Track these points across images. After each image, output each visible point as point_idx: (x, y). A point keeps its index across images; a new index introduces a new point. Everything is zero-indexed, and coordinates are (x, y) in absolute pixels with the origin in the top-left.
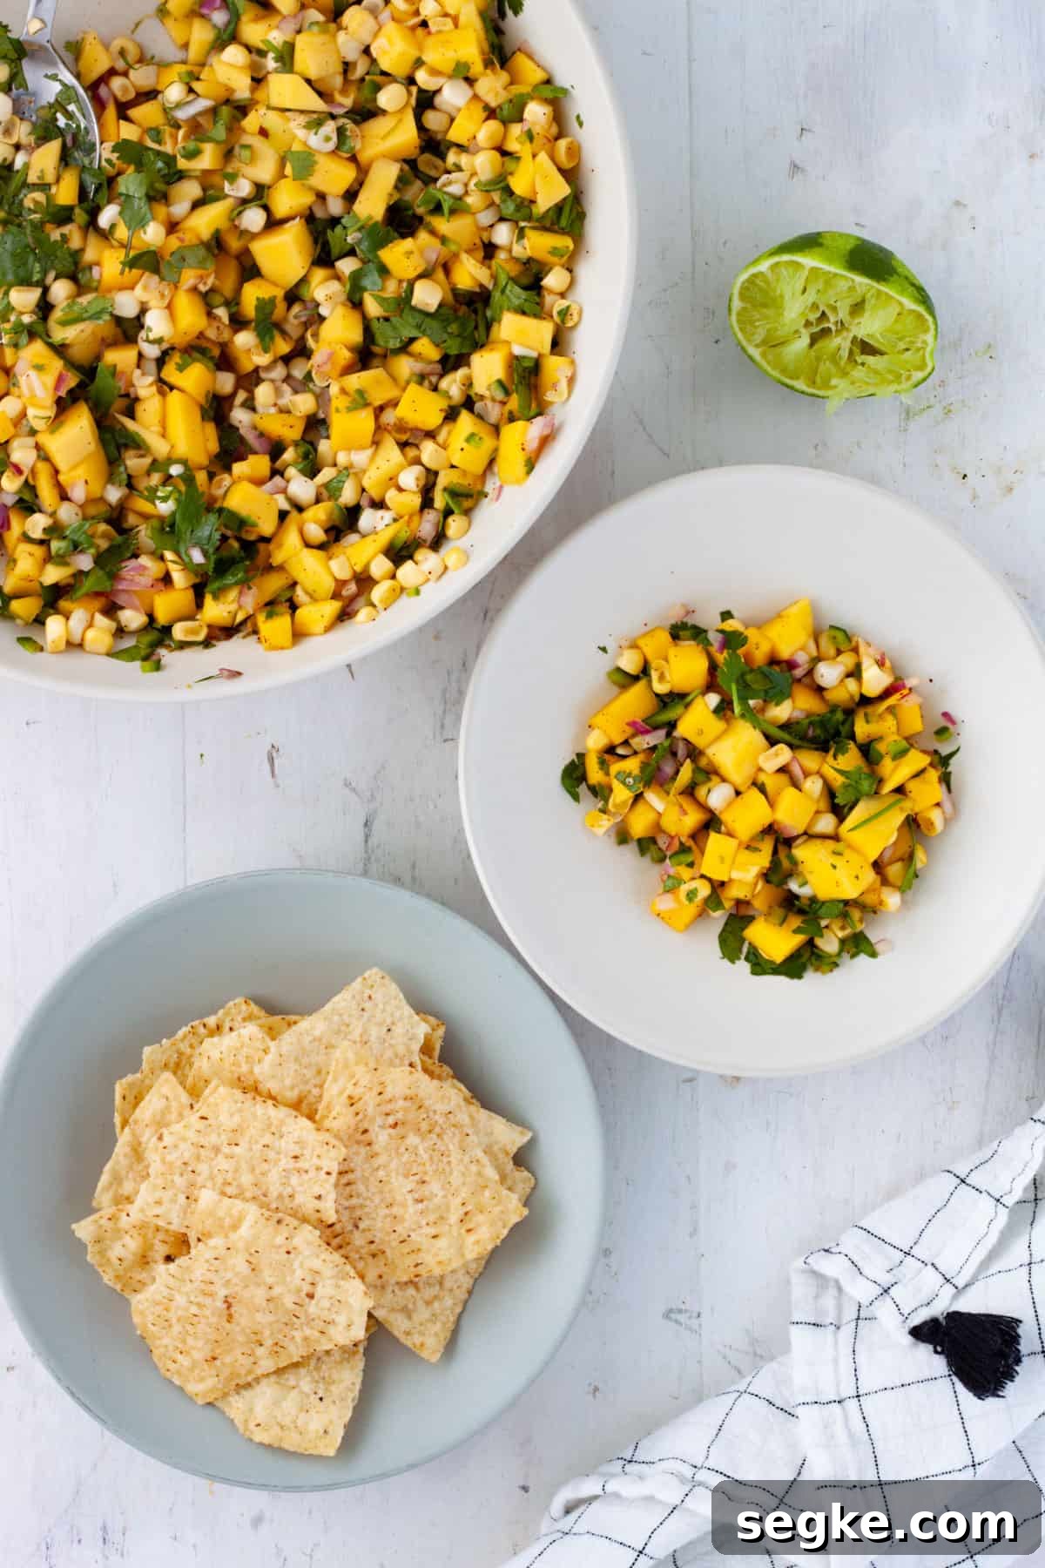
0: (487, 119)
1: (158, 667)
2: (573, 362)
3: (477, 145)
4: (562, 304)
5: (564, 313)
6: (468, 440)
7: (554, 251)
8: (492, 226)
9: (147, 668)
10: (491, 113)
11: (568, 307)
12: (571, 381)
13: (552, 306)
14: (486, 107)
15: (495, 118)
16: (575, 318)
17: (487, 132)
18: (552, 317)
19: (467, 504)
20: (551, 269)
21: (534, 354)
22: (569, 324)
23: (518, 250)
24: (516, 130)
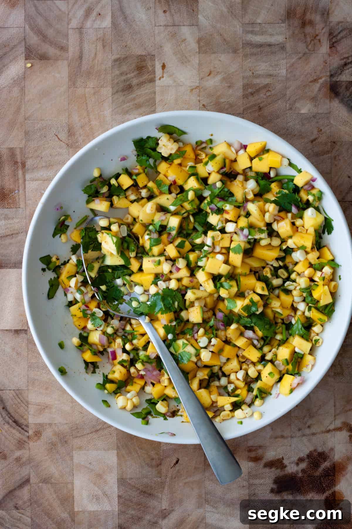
0: (309, 267)
1: (147, 423)
2: (315, 359)
3: (304, 275)
4: (317, 337)
5: (317, 341)
6: (269, 374)
7: (320, 319)
8: (298, 303)
9: (143, 423)
10: (311, 265)
11: (319, 340)
12: (313, 366)
13: (313, 338)
14: (310, 263)
15: (312, 267)
16: (320, 344)
17: (308, 272)
18: (312, 340)
19: (264, 395)
20: (316, 324)
21: (303, 353)
22: (317, 345)
23: (307, 314)
24: (319, 274)
